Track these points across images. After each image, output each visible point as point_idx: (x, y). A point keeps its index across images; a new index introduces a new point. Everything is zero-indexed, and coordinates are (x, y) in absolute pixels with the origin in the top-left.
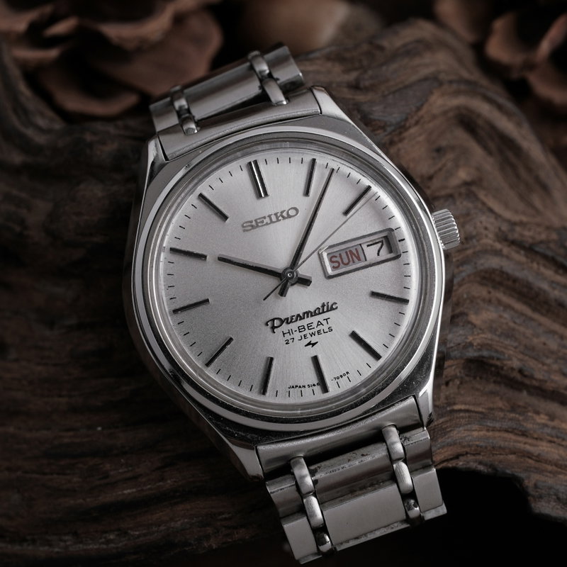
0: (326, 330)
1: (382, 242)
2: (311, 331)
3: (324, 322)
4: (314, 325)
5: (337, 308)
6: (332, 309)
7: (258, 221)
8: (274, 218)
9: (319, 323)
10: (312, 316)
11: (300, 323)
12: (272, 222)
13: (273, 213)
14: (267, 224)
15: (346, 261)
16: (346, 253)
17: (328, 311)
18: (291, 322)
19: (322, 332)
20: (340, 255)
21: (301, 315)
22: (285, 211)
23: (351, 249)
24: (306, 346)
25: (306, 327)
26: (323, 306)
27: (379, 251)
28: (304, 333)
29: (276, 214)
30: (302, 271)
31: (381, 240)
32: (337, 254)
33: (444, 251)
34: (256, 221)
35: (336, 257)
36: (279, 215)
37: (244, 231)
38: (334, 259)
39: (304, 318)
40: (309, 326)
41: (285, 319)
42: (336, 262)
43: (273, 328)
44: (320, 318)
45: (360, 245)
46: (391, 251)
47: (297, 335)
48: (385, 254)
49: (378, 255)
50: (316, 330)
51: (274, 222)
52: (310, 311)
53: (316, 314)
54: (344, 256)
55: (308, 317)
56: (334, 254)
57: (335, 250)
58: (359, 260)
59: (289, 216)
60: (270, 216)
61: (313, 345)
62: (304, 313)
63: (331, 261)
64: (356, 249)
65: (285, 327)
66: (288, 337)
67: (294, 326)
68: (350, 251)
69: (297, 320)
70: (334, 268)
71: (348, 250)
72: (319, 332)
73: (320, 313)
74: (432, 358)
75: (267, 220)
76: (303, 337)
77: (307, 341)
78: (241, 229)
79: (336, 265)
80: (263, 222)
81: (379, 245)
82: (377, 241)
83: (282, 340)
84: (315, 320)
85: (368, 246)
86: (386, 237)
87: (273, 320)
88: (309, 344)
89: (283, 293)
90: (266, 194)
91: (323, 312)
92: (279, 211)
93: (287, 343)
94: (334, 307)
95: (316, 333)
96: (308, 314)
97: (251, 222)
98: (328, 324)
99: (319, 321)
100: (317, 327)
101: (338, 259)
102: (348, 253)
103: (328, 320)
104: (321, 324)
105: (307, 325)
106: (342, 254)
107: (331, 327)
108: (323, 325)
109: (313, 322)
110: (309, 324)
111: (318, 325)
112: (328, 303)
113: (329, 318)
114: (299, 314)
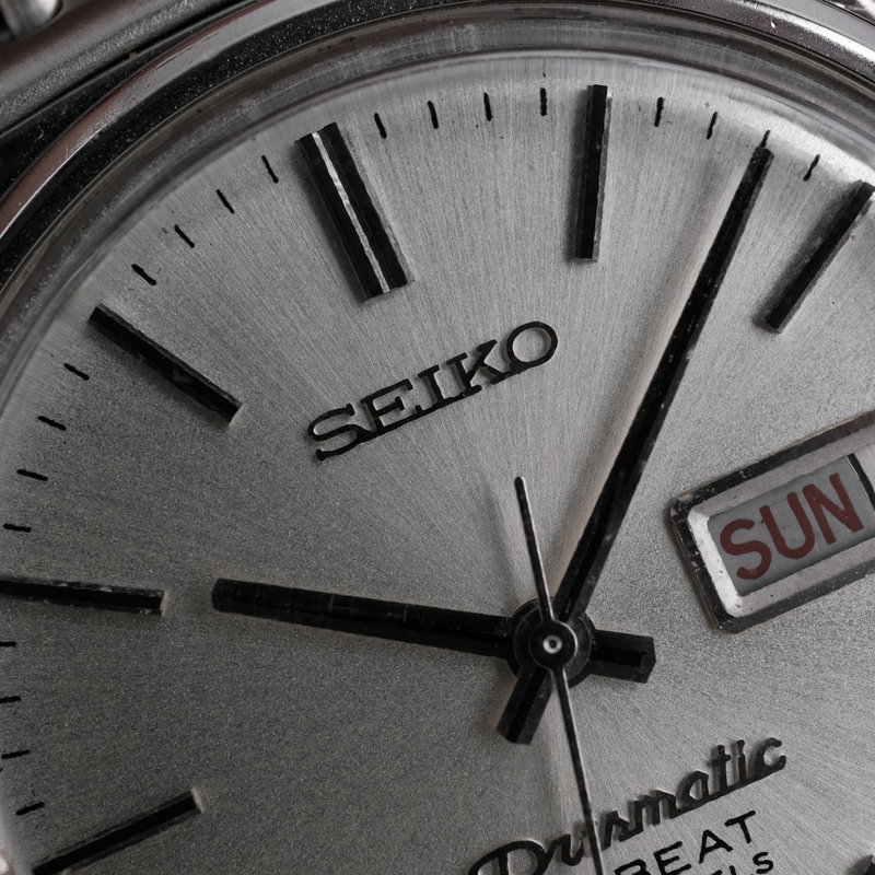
0: (745, 867)
3: (733, 835)
4: (690, 853)
5: (780, 763)
6: (761, 770)
7: (377, 405)
9: (710, 843)
10: (673, 813)
11: (622, 853)
12: (440, 403)
13: (439, 358)
14: (418, 413)
15: (794, 538)
16: (793, 500)
17: (743, 781)
20: (766, 514)
21: (623, 816)
22: (492, 343)
23: (814, 481)
25: (653, 867)
26: (718, 759)
29: (455, 362)
30: (606, 611)
32: (754, 514)
34: (367, 402)
35: (748, 524)
36: (466, 364)
37: (321, 456)
38: (739, 537)
39: (639, 829)
40: (666, 862)
41: (553, 845)
42: (755, 546)
44: (710, 816)
45: (851, 456)
51: (451, 400)
52: (661, 795)
53: (691, 805)
54: (784, 515)
55: (655, 820)
56: (740, 516)
57: (742, 499)
58: (855, 524)
59: (516, 367)
60: (427, 375)
62: (637, 807)
63: (726, 545)
64: (835, 480)
68: (811, 491)
69: (606, 845)
70: (747, 580)
71: (798, 489)
73: (707, 798)
75: (418, 396)
78: (304, 452)
79: (752, 560)
80: (398, 405)
84: (685, 830)
87: (500, 855)
89: (519, 723)
90: (398, 278)
91: (724, 790)
92: (468, 347)
94: (768, 759)
96: (653, 807)
97: (349, 410)
98: (748, 840)
99: (708, 834)
100: (701, 861)
101: (760, 533)
102: (802, 499)
103: (748, 822)
104: (720, 844)
105: (657, 855)
106: (774, 511)
107: (765, 854)
108: (729, 849)
109: (680, 839)
110: (664, 851)
111: (705, 850)
112: (741, 743)
113: (752, 813)
114: (615, 813)
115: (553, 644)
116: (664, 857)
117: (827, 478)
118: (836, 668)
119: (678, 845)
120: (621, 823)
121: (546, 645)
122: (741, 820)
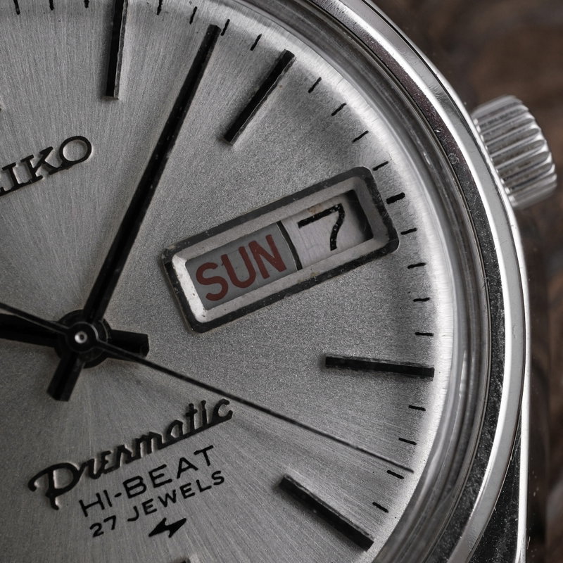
0: (206, 481)
1: (340, 209)
2: (162, 491)
3: (199, 461)
4: (171, 472)
5: (229, 415)
6: (217, 419)
8: (20, 175)
9: (184, 466)
10: (160, 446)
11: (126, 471)
12: (16, 186)
13: (17, 158)
15: (243, 274)
16: (242, 250)
17: (205, 426)
18: (102, 470)
19: (194, 488)
20: (225, 259)
21: (129, 448)
22: (50, 149)
23: (255, 238)
24: (151, 535)
25: (147, 481)
26: (190, 413)
27: (334, 236)
28: (143, 498)
29: (26, 161)
31: (336, 203)
32: (217, 259)
33: (517, 212)
35: (214, 266)
38: (208, 274)
39: (138, 456)
40: (156, 477)
41: (83, 465)
42: (217, 280)
43: (52, 493)
44: (183, 449)
45: (280, 223)
46: (368, 234)
47: (123, 507)
48: (351, 243)
49: (333, 246)
50: (177, 484)
52: (152, 435)
53: (171, 441)
54: (236, 260)
55: (148, 451)
56: (208, 260)
57: (208, 249)
58: (281, 266)
59: (66, 165)
60: (8, 169)
61: (174, 528)
62: (136, 443)
63: (199, 279)
64: (269, 238)
65: (87, 489)
66: (97, 514)
67: (112, 482)
68: (254, 245)
69: (117, 466)
70: (210, 300)
71: (245, 244)
72: (185, 491)
73: (182, 437)
74: (514, 524)
76: (141, 511)
77: (152, 521)
79: (216, 289)
81: (333, 218)
82: (325, 207)
83: (79, 524)
84: (169, 457)
85: (302, 224)
86: (351, 195)
87: (48, 472)
88: (160, 528)
89: (61, 388)
91: (192, 432)
92: (35, 151)
93: (96, 534)
94: (221, 412)
95: (179, 493)
96: (148, 442)
98: (209, 464)
99: (183, 460)
100: (178, 477)
101: (221, 272)
102: (248, 250)
103: (208, 453)
104: (191, 466)
105: (151, 473)
106: (230, 258)
107: (219, 472)
108: (196, 469)
109: (165, 463)
110: (155, 470)
111: (181, 470)
112: (203, 403)
113: (211, 447)
114: (123, 446)
115: (82, 337)
116: (155, 474)
117: (265, 238)
118: (266, 356)
119: (164, 466)
120: (127, 452)
121: (77, 338)
122: (204, 451)
